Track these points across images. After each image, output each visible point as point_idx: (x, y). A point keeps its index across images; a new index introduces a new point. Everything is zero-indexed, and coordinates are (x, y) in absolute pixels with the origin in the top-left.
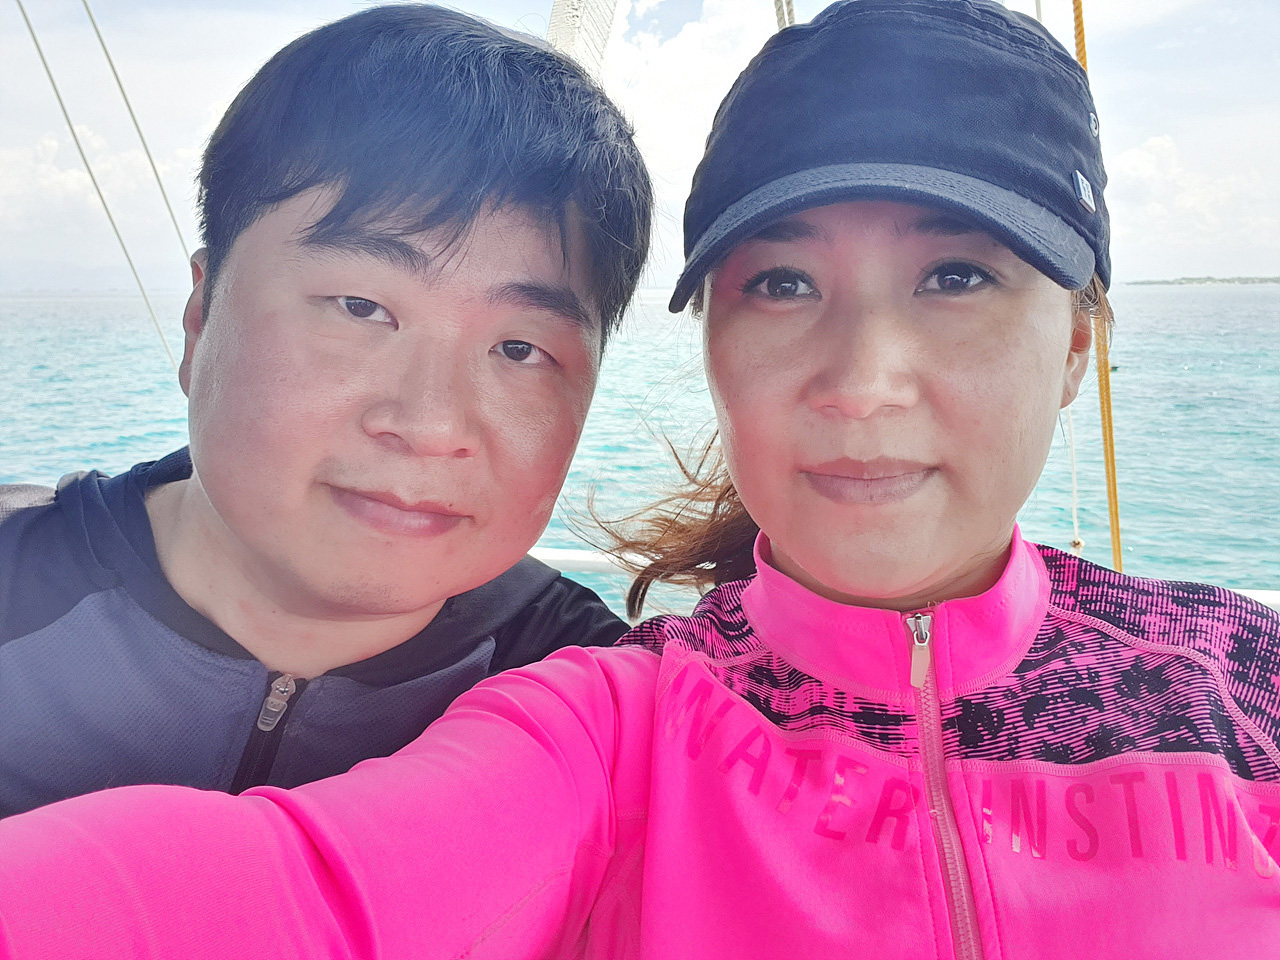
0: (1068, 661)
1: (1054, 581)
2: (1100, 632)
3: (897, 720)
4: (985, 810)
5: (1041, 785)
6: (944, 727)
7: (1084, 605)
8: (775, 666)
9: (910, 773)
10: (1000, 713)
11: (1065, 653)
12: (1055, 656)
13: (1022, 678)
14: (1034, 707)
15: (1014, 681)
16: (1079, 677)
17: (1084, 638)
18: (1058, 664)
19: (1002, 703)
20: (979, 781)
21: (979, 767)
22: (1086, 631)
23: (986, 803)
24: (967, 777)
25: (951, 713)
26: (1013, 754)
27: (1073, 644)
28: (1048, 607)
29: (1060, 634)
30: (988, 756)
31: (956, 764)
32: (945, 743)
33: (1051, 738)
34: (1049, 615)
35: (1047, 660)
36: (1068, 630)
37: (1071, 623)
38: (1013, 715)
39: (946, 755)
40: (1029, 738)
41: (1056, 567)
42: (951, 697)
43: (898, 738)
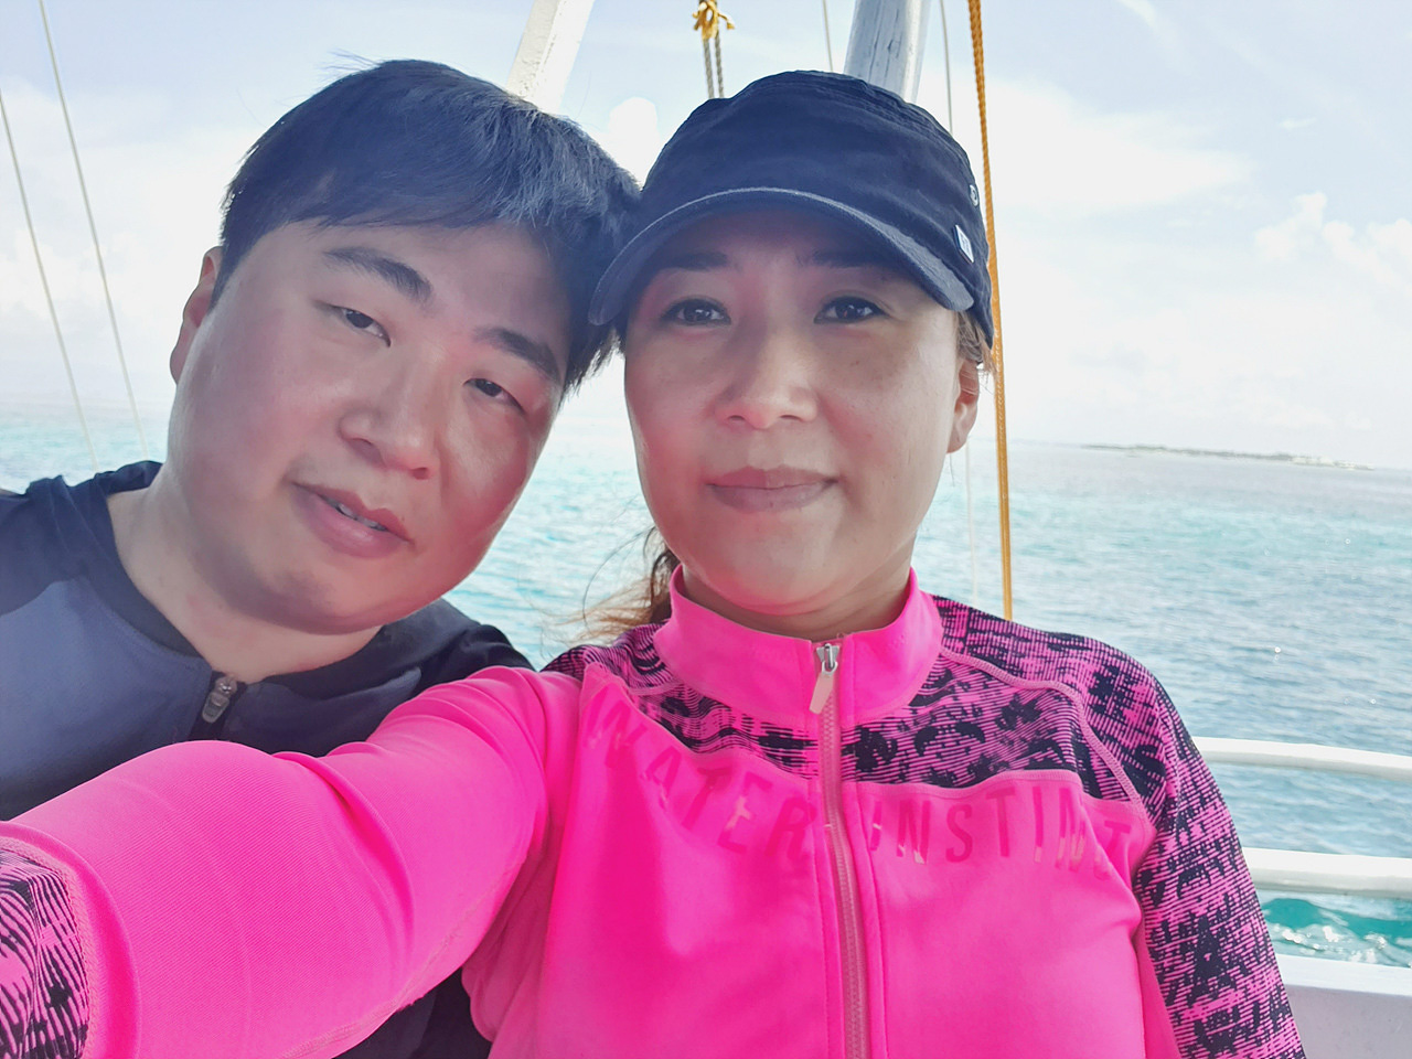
0: (955, 698)
1: (946, 627)
2: (984, 673)
3: (800, 744)
4: (876, 826)
5: (927, 805)
6: (844, 752)
7: (972, 649)
8: (686, 697)
9: (810, 794)
10: (894, 742)
11: (953, 691)
12: (947, 693)
13: (915, 712)
14: (924, 737)
15: (907, 714)
16: (965, 712)
17: (971, 678)
18: (947, 701)
19: (896, 734)
20: (872, 802)
21: (872, 788)
22: (973, 672)
23: (877, 820)
24: (861, 798)
25: (850, 739)
26: (903, 777)
27: (960, 684)
28: (940, 648)
29: (949, 675)
30: (881, 779)
31: (851, 785)
32: (843, 767)
33: (939, 765)
34: (940, 656)
35: (938, 697)
36: (957, 672)
37: (959, 664)
38: (905, 741)
39: (843, 777)
40: (920, 763)
41: (948, 616)
42: (852, 725)
43: (800, 761)
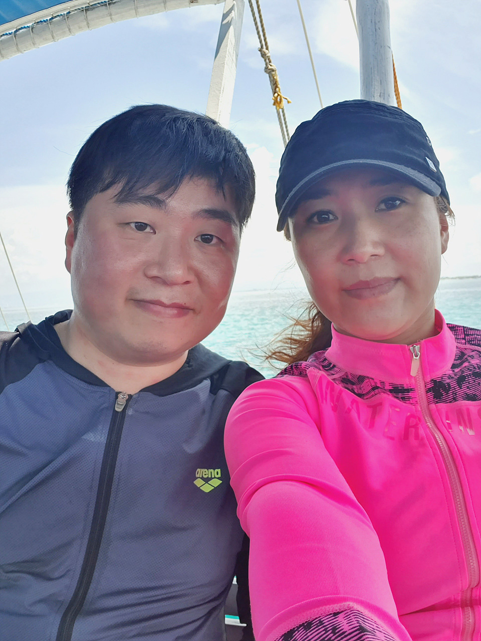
0: (469, 362)
1: (455, 335)
2: (478, 351)
3: (408, 391)
4: (447, 421)
5: (468, 410)
6: (427, 392)
7: (469, 342)
8: (350, 377)
9: (416, 411)
10: (448, 384)
11: (467, 360)
12: (465, 361)
13: (453, 371)
14: (461, 380)
15: (451, 372)
17: (473, 353)
18: (466, 364)
19: (448, 381)
20: (444, 411)
21: (442, 406)
22: (473, 351)
23: (447, 419)
24: (438, 410)
25: (429, 386)
26: (455, 399)
27: (469, 356)
28: (456, 344)
29: (463, 354)
30: (445, 402)
31: (433, 406)
32: (428, 398)
33: (468, 392)
34: (457, 347)
35: (461, 364)
36: (466, 352)
37: (466, 349)
38: (453, 384)
39: (429, 403)
40: (460, 392)
41: (454, 330)
42: (429, 380)
43: (409, 398)
